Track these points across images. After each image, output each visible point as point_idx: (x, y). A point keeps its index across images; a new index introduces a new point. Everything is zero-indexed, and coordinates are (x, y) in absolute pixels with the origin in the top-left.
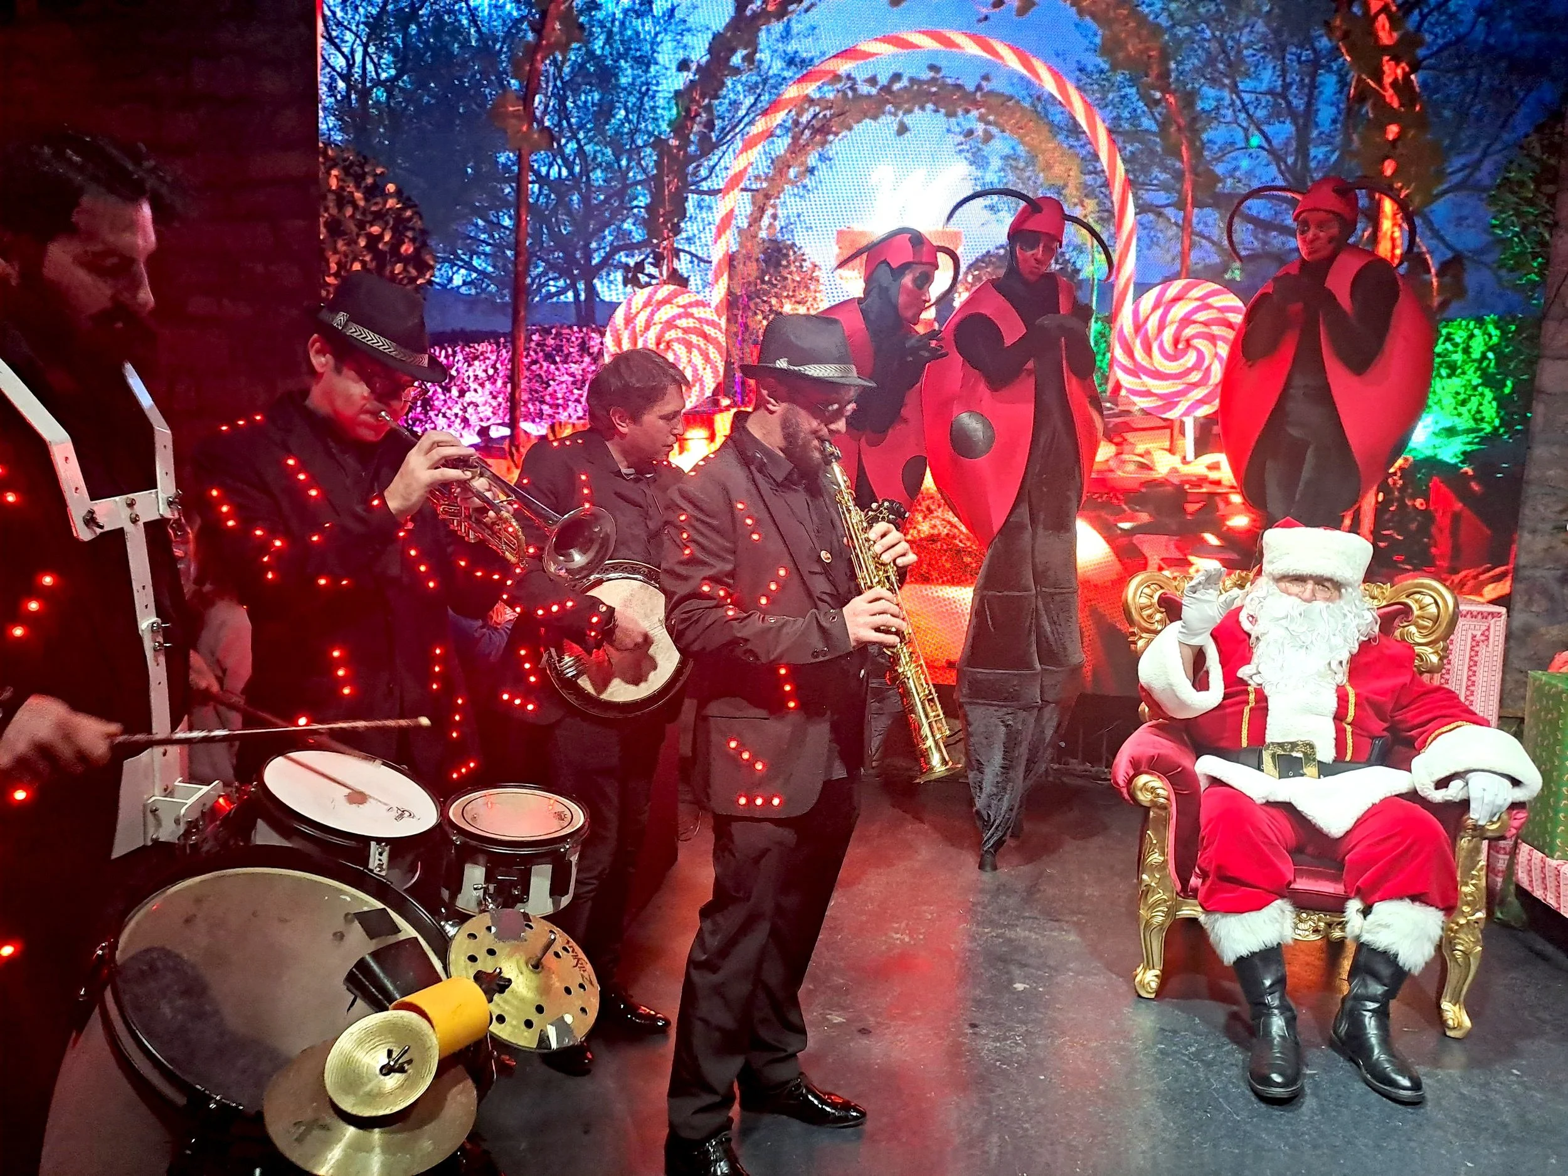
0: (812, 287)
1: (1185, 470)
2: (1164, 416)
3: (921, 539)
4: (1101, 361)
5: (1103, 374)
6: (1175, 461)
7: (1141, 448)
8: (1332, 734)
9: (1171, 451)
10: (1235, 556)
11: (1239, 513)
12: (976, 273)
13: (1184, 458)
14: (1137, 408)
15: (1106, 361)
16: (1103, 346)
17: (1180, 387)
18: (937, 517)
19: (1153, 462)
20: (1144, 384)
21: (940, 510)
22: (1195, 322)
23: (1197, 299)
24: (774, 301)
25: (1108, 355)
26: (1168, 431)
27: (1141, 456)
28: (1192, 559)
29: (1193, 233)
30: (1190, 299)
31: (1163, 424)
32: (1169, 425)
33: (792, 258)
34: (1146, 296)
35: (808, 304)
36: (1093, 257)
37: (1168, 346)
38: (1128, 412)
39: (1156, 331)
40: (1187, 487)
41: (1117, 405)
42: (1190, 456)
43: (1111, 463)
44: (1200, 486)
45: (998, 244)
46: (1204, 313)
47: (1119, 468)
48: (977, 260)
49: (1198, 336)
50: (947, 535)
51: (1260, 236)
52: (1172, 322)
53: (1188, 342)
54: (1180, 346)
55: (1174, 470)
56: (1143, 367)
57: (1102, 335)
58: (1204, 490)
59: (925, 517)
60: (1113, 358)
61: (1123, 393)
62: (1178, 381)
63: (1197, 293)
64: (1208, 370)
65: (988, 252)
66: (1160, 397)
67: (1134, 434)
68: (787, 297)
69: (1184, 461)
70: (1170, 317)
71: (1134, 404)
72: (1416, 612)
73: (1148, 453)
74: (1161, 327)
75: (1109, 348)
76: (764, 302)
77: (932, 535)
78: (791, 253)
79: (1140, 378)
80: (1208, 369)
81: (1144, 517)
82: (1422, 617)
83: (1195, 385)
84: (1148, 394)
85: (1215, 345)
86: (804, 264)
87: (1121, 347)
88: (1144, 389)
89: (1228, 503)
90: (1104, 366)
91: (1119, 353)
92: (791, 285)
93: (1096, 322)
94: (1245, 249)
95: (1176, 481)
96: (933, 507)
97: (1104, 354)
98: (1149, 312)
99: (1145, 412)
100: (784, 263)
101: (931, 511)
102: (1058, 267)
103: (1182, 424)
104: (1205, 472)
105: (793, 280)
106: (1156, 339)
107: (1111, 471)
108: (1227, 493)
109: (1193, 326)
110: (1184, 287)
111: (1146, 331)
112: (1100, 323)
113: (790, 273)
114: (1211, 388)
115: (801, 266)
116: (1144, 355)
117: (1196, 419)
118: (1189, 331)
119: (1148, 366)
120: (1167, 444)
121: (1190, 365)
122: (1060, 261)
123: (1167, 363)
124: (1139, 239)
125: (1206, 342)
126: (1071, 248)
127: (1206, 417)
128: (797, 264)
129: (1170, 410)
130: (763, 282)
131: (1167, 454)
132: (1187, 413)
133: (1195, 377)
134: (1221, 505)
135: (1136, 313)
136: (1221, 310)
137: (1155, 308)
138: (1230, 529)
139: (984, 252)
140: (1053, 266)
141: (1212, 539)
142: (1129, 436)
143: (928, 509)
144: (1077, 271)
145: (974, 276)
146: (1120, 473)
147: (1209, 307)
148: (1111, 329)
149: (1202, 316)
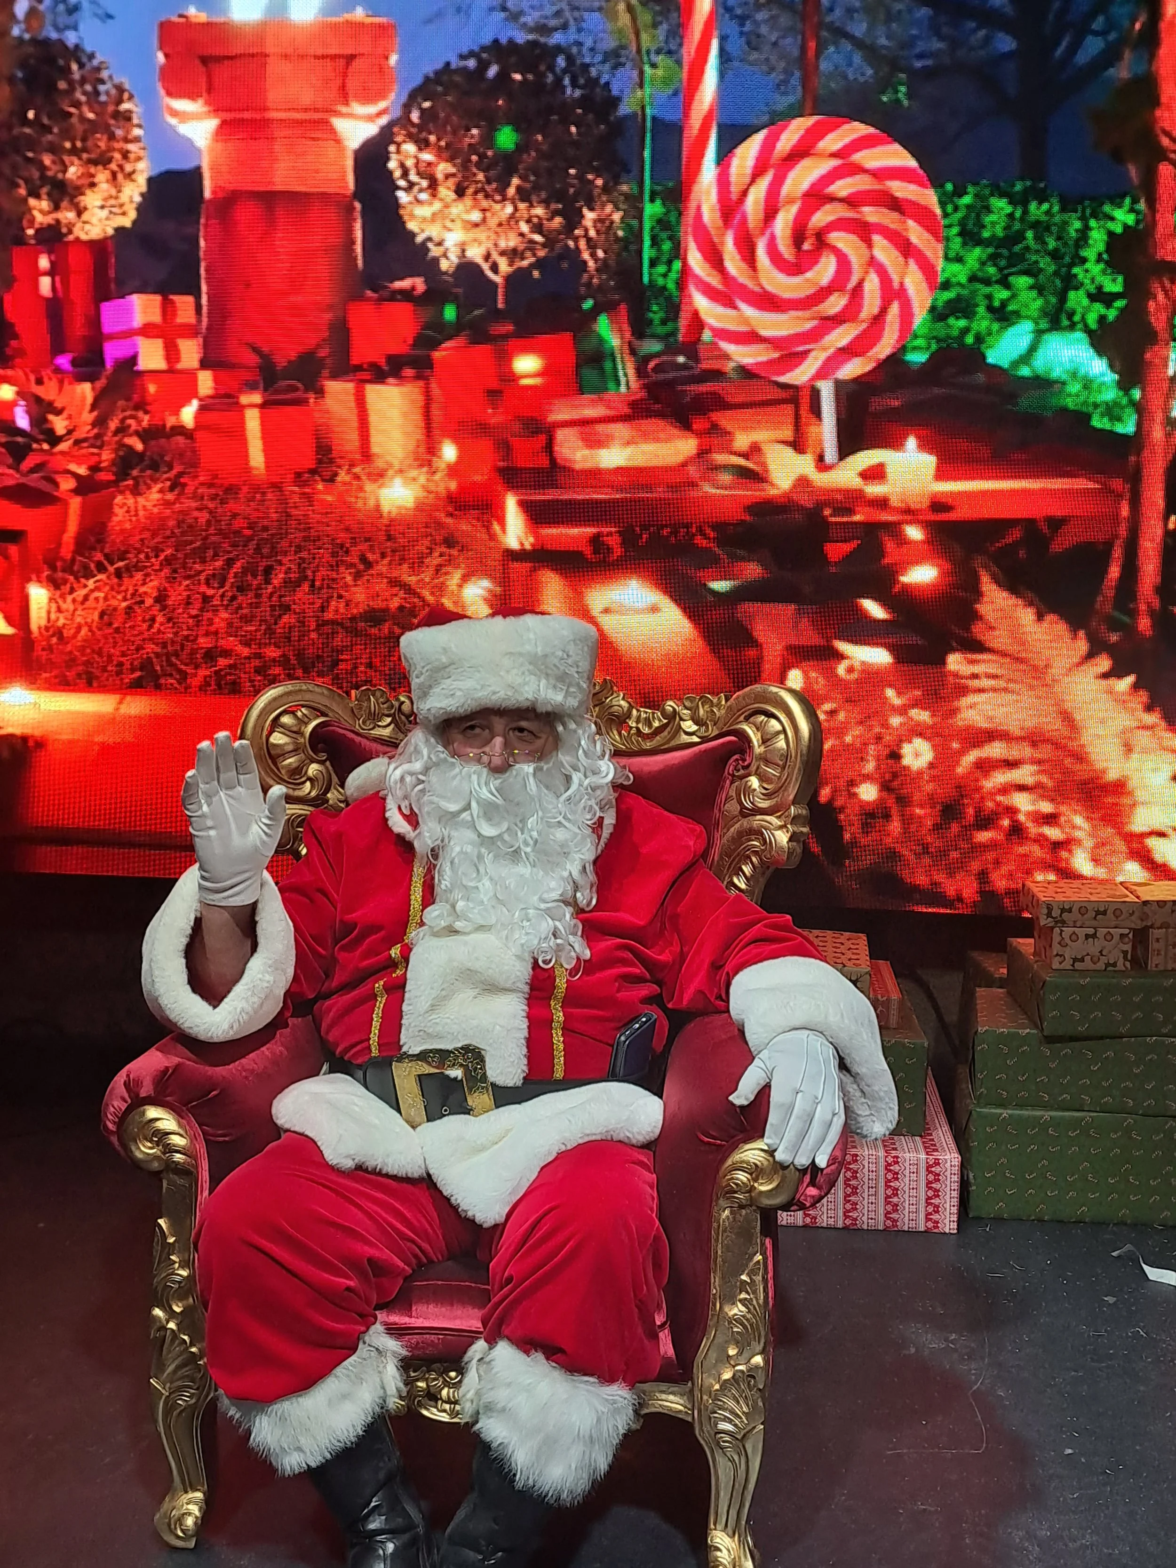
0: (119, 133)
1: (822, 479)
2: (782, 379)
3: (353, 619)
4: (665, 276)
5: (669, 298)
6: (805, 465)
7: (742, 441)
8: (521, 1026)
9: (798, 445)
10: (915, 639)
11: (918, 561)
12: (427, 105)
13: (820, 458)
14: (732, 365)
15: (673, 275)
16: (667, 246)
17: (809, 325)
18: (380, 575)
19: (764, 465)
20: (746, 321)
21: (386, 561)
22: (832, 199)
23: (834, 155)
24: (47, 160)
25: (677, 265)
26: (789, 409)
27: (746, 456)
28: (844, 647)
29: (821, 25)
30: (820, 155)
31: (781, 394)
32: (792, 393)
33: (77, 76)
34: (739, 151)
35: (113, 166)
36: (642, 73)
37: (785, 249)
38: (717, 375)
39: (761, 215)
40: (827, 512)
41: (697, 360)
42: (831, 454)
43: (692, 470)
44: (851, 512)
45: (465, 50)
46: (849, 180)
47: (704, 478)
48: (427, 79)
49: (839, 225)
50: (401, 608)
51: (945, 30)
52: (791, 201)
53: (820, 237)
54: (806, 246)
55: (803, 482)
56: (743, 286)
57: (662, 223)
58: (857, 518)
59: (357, 576)
60: (686, 270)
61: (707, 336)
62: (807, 314)
63: (833, 141)
64: (857, 292)
65: (448, 64)
66: (774, 343)
67: (729, 413)
68: (74, 151)
69: (821, 464)
70: (786, 189)
71: (727, 357)
72: (758, 749)
73: (755, 450)
74: (770, 212)
75: (678, 252)
76: (29, 160)
77: (374, 610)
78: (74, 67)
79: (735, 308)
80: (859, 288)
81: (753, 570)
82: (767, 762)
83: (837, 320)
84: (751, 337)
85: (870, 245)
86: (102, 88)
87: (700, 249)
88: (743, 328)
89: (902, 540)
90: (671, 286)
91: (695, 259)
92: (79, 128)
93: (652, 200)
94: (921, 56)
95: (806, 501)
96: (371, 557)
97: (669, 263)
98: (747, 180)
99: (746, 372)
100: (62, 85)
101: (369, 565)
102: (578, 93)
103: (815, 395)
104: (856, 482)
105: (83, 119)
106: (762, 233)
107: (693, 484)
108: (899, 523)
109: (828, 207)
110: (808, 131)
111: (744, 220)
112: (658, 202)
113: (77, 104)
114: (864, 326)
115: (97, 93)
116: (743, 265)
117: (839, 385)
118: (820, 218)
119: (750, 284)
120: (788, 433)
121: (825, 280)
122: (582, 81)
123: (781, 277)
124: (723, 39)
125: (853, 238)
126: (599, 58)
127: (857, 380)
128: (88, 88)
129: (791, 369)
130: (25, 122)
131: (789, 452)
132: (821, 374)
133: (835, 304)
134: (890, 545)
135: (723, 180)
136: (880, 174)
137: (757, 173)
138: (906, 587)
139: (439, 65)
140: (569, 91)
141: (874, 609)
142: (724, 419)
143: (363, 559)
144: (614, 102)
145: (423, 111)
146: (708, 489)
147: (858, 169)
148: (680, 214)
149: (842, 187)
